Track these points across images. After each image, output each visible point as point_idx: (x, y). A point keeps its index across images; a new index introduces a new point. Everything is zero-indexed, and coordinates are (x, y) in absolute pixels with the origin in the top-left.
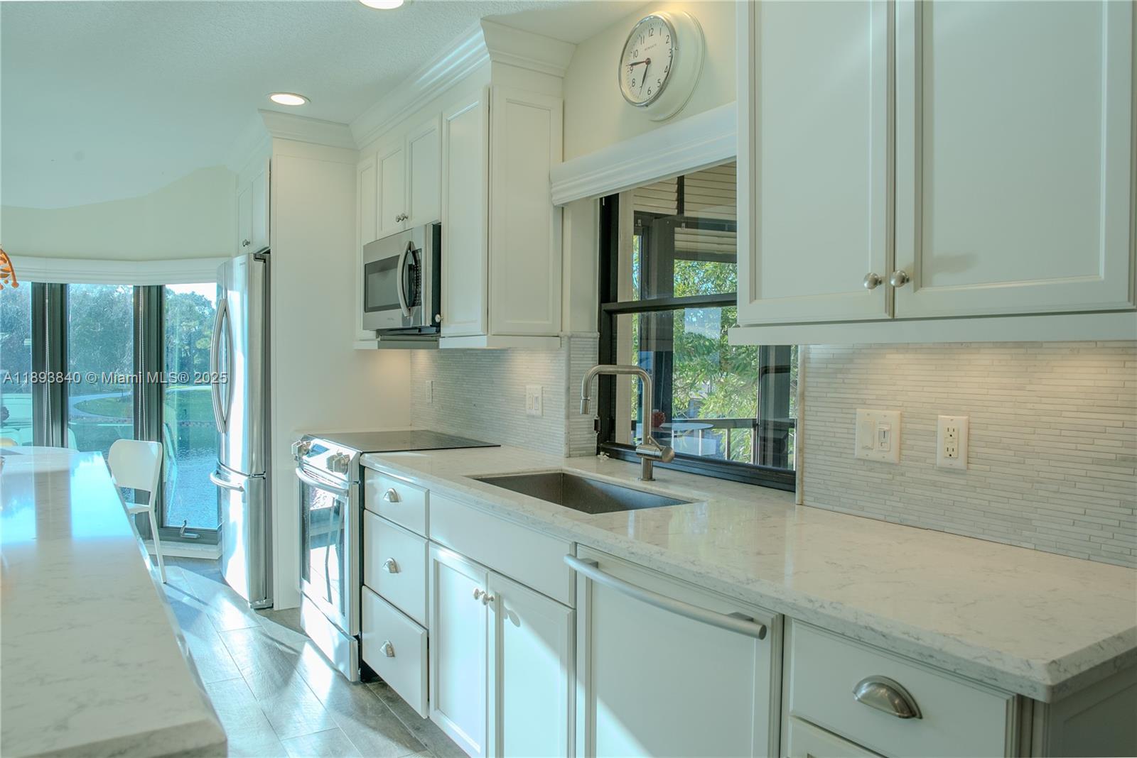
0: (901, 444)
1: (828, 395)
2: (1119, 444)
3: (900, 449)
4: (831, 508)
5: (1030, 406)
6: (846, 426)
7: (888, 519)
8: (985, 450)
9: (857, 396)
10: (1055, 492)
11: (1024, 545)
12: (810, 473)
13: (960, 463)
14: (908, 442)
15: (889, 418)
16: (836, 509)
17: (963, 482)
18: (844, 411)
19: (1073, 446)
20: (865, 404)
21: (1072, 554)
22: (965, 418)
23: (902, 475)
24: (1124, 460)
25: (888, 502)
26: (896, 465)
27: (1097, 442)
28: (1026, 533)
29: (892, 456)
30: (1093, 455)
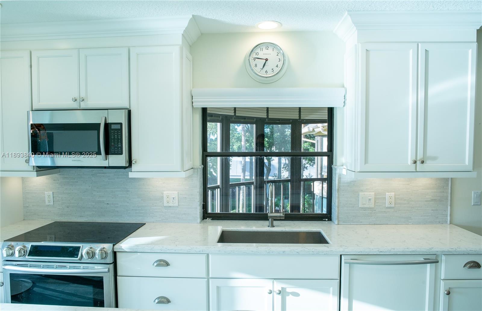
0: (375, 202)
1: (348, 189)
2: (431, 196)
3: (375, 203)
4: (349, 224)
5: (410, 189)
6: (356, 198)
7: (370, 224)
8: (399, 201)
9: (359, 189)
10: (417, 210)
11: (410, 224)
12: (341, 214)
13: (393, 205)
14: (377, 201)
15: (371, 195)
16: (351, 224)
17: (393, 210)
18: (354, 194)
19: (421, 198)
20: (362, 191)
21: (421, 224)
22: (394, 193)
23: (375, 210)
24: (432, 200)
25: (370, 219)
26: (373, 208)
27: (426, 196)
28: (410, 221)
29: (372, 206)
30: (426, 200)
